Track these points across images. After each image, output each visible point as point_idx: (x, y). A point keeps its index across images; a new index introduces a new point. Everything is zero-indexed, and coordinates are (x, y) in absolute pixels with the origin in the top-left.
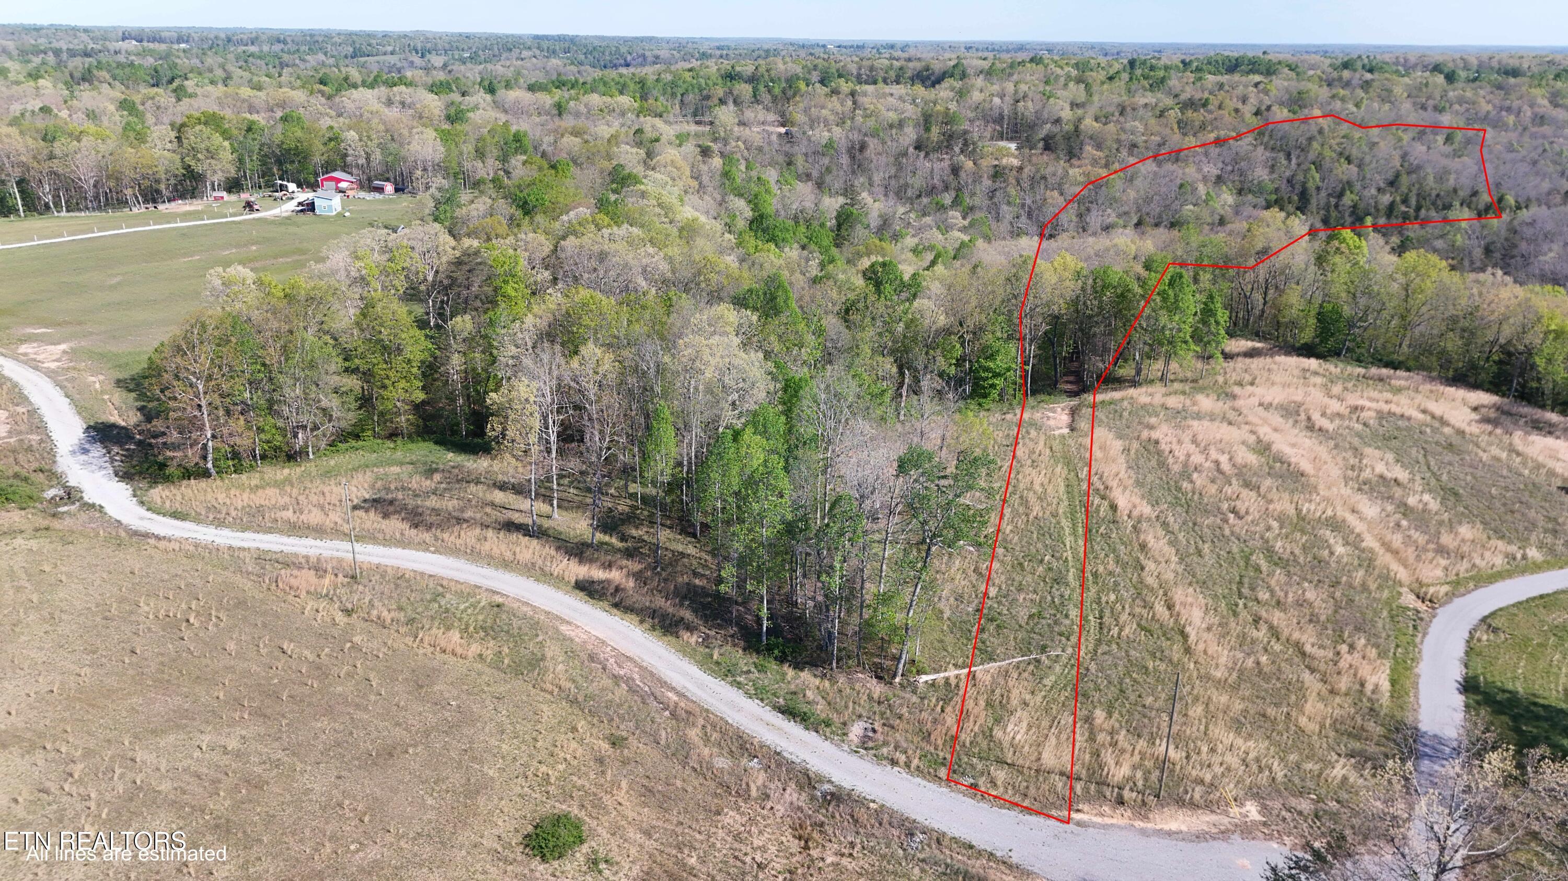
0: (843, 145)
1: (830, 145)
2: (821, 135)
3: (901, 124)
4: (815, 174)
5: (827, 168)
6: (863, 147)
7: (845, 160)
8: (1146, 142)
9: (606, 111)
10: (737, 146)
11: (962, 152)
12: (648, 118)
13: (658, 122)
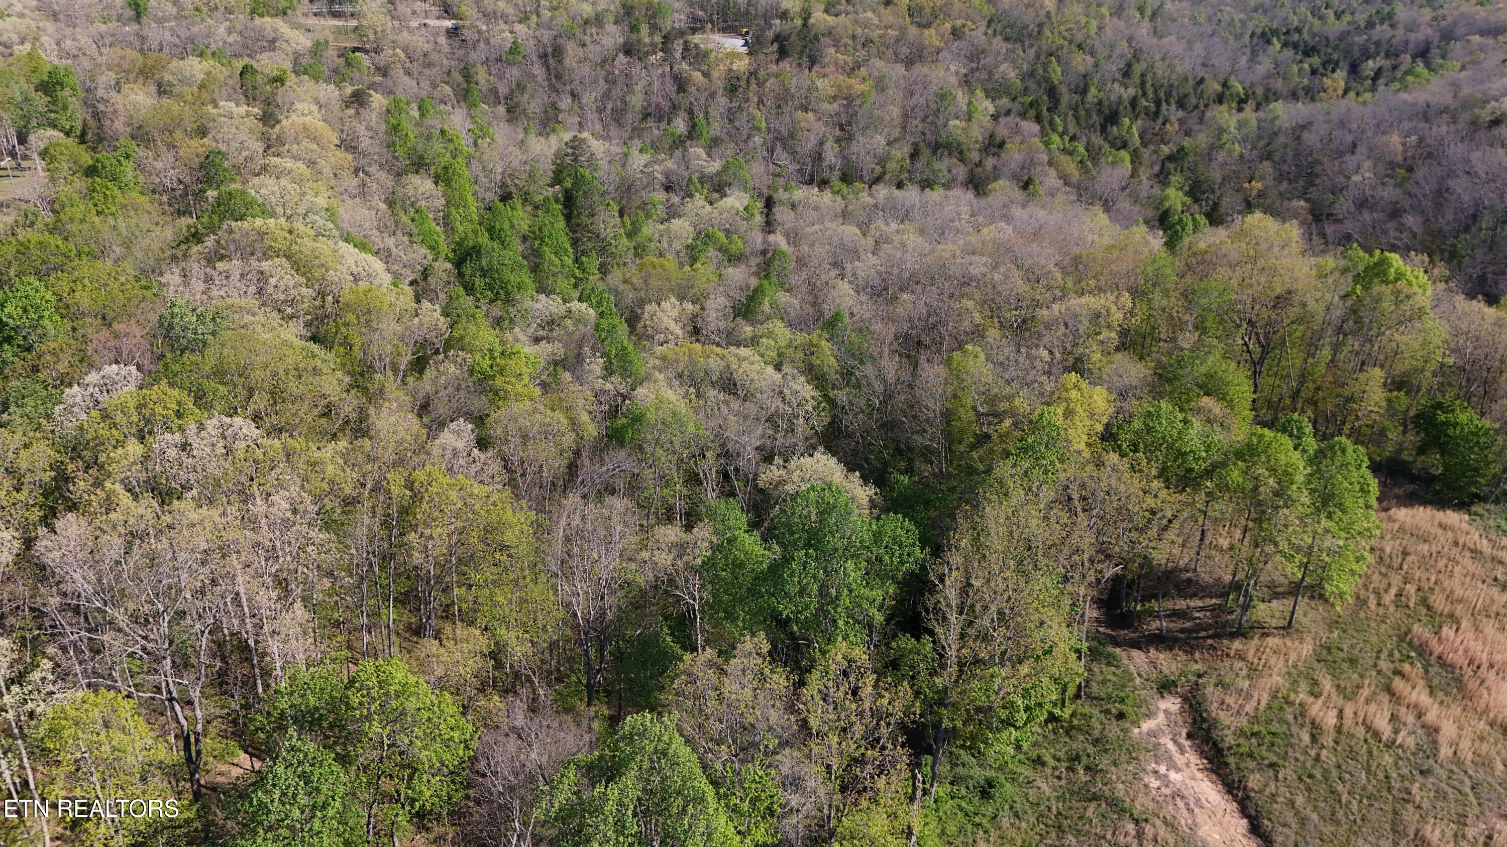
0: (529, 46)
1: (514, 49)
2: (502, 36)
3: (598, 20)
4: (503, 90)
5: (518, 85)
6: (558, 52)
7: (538, 71)
8: (880, 37)
9: (205, 9)
10: (395, 55)
11: (684, 58)
12: (267, 19)
13: (279, 22)
